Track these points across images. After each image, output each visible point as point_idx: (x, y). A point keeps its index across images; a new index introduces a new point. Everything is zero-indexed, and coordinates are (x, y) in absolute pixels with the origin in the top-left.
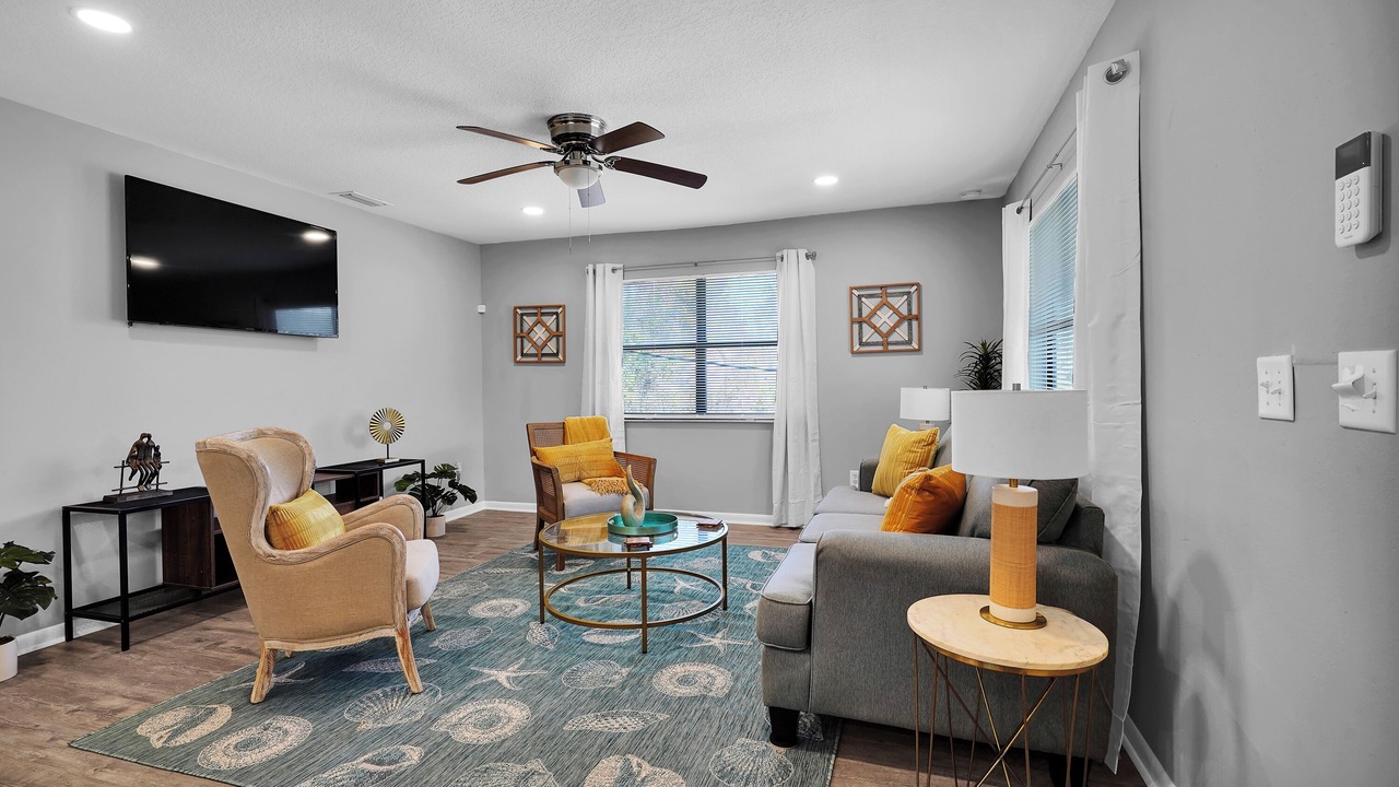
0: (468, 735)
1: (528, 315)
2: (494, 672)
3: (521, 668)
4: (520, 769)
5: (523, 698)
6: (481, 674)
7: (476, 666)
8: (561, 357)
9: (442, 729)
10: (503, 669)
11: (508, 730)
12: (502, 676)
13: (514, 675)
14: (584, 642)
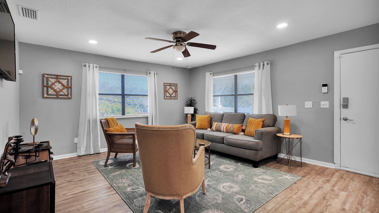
1: (51, 78)
8: (69, 96)
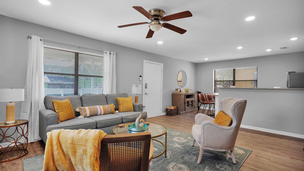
0: (182, 138)
2: (179, 147)
3: (173, 146)
4: (175, 134)
5: (174, 141)
6: (181, 147)
7: (183, 149)
9: (186, 140)
10: (177, 147)
11: (176, 138)
12: (177, 145)
13: (175, 145)
14: (158, 148)
